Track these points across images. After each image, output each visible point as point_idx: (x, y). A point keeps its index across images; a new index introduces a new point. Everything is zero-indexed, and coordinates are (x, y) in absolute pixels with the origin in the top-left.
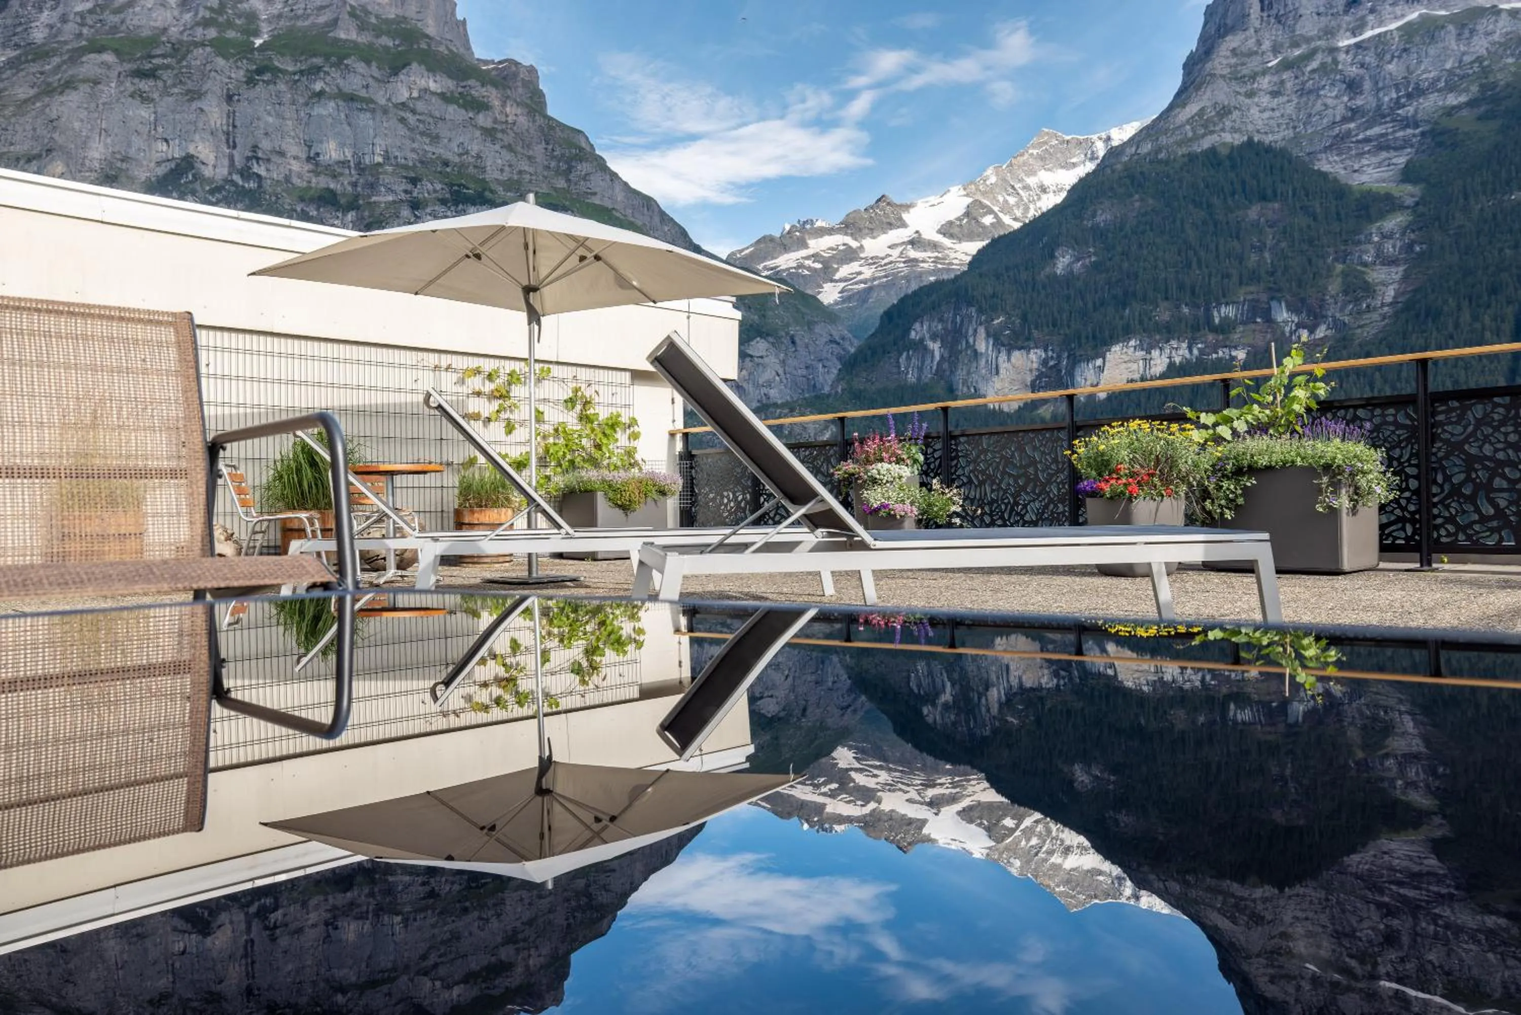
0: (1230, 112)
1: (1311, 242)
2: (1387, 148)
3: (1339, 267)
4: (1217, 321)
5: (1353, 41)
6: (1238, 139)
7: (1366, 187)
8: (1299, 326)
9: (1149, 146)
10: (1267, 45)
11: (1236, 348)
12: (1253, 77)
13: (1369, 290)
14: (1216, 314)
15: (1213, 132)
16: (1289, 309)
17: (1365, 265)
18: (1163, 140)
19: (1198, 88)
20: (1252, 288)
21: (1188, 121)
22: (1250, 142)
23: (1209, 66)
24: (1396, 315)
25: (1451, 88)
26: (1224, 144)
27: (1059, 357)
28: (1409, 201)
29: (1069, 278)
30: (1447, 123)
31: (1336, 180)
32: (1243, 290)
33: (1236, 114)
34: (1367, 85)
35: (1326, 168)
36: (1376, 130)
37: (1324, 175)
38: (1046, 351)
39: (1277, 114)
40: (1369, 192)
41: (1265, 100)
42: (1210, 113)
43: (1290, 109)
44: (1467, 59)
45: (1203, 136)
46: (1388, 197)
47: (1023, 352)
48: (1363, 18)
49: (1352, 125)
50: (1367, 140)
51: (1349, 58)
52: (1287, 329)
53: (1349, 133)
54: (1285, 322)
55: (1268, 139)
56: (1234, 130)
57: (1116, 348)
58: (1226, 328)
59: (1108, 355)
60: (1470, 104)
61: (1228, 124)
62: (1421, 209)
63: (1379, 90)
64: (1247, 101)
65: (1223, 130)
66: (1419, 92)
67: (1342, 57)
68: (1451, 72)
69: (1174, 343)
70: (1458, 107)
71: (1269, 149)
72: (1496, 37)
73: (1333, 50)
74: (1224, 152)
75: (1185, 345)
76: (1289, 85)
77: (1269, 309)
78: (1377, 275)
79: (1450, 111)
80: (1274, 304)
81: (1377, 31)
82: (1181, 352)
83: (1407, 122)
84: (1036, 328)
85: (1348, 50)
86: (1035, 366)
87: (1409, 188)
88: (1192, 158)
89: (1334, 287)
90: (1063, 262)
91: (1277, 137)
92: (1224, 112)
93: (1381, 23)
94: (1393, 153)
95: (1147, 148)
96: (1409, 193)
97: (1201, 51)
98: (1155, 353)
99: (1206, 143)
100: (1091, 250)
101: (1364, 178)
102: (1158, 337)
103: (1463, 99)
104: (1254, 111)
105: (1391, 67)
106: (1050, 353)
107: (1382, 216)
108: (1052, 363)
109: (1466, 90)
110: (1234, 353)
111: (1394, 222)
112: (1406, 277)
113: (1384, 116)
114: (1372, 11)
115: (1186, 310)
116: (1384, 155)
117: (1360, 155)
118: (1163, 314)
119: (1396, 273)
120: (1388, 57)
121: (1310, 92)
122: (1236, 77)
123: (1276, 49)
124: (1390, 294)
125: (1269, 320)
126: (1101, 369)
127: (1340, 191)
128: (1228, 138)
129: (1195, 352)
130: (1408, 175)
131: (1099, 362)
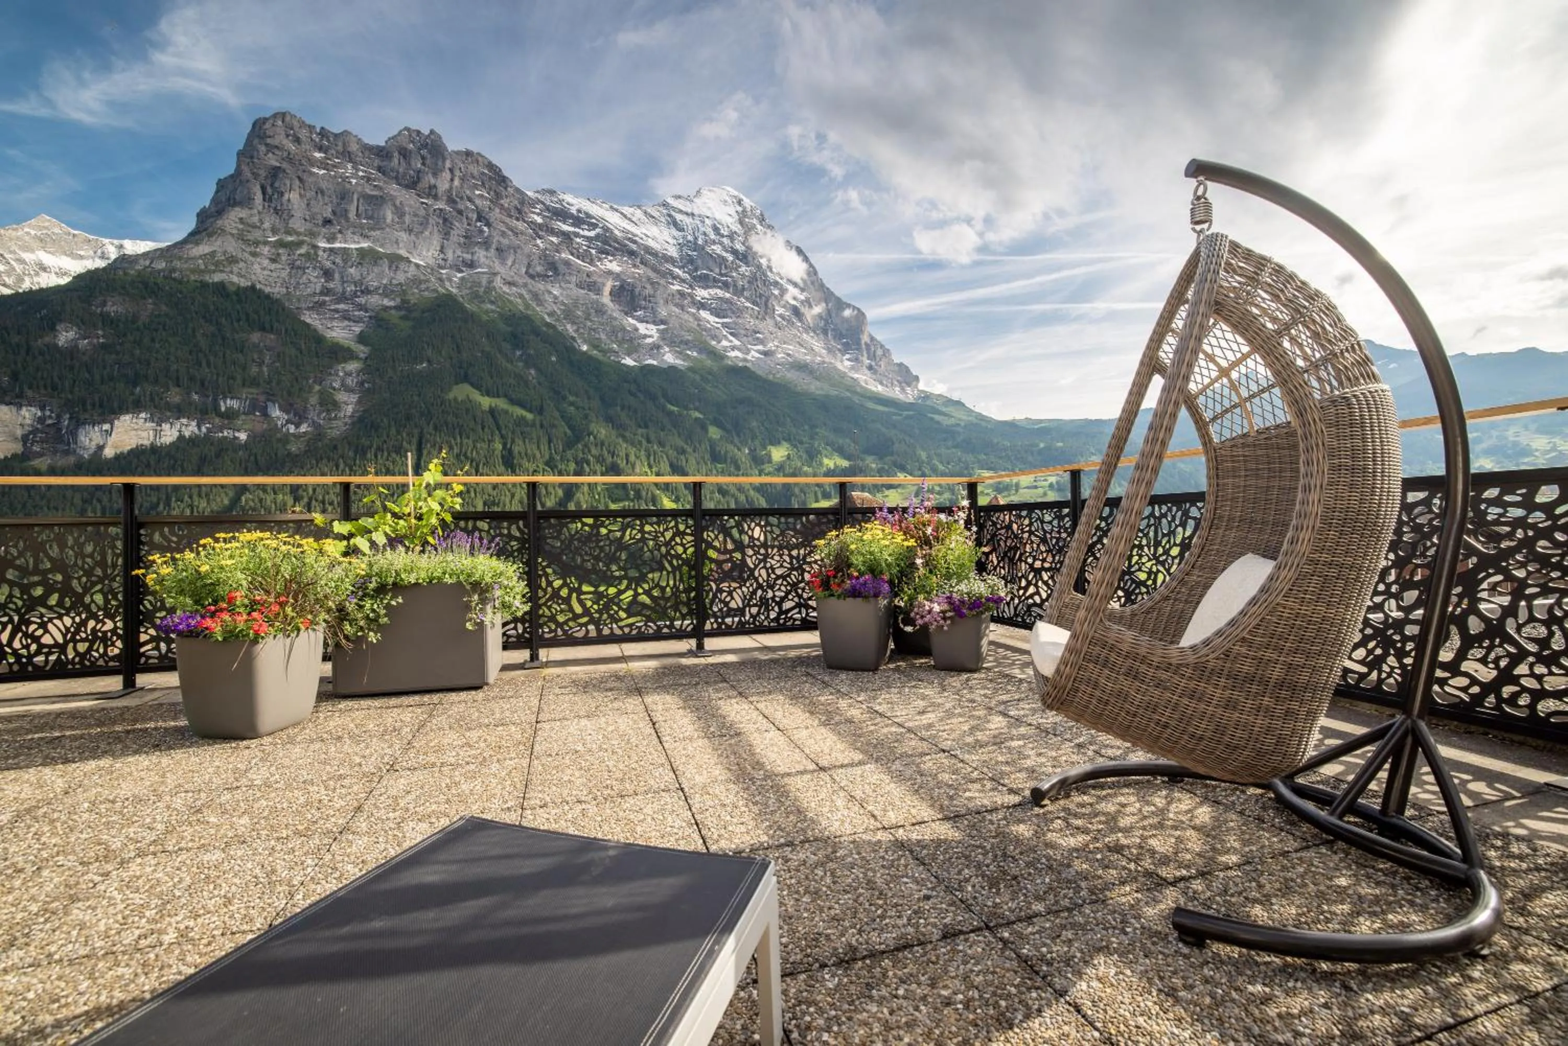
0: (237, 262)
1: (298, 367)
2: (349, 319)
3: (317, 388)
4: (223, 409)
5: (328, 246)
6: (244, 283)
7: (335, 340)
8: (288, 422)
9: (164, 264)
10: (267, 225)
11: (239, 431)
12: (257, 243)
13: (336, 405)
14: (222, 404)
15: (222, 271)
16: (281, 409)
17: (334, 389)
18: (177, 264)
19: (210, 235)
20: (254, 391)
21: (201, 257)
22: (253, 287)
23: (220, 222)
24: (353, 424)
25: (385, 295)
26: (233, 283)
27: (59, 417)
28: (362, 355)
29: (72, 351)
30: (384, 315)
31: (315, 330)
32: (245, 390)
33: (242, 265)
34: (337, 276)
35: (308, 321)
36: (341, 306)
37: (308, 325)
38: (42, 408)
39: (274, 274)
40: (337, 344)
41: (266, 262)
42: (220, 257)
43: (284, 274)
44: (394, 282)
45: (214, 272)
46: (349, 350)
47: (14, 409)
48: (334, 234)
49: (327, 299)
50: (337, 311)
51: (325, 255)
52: (279, 423)
53: (324, 302)
54: (278, 418)
55: (267, 290)
56: (240, 275)
57: (126, 418)
58: (230, 415)
59: (116, 422)
60: (395, 308)
61: (235, 269)
62: (369, 362)
63: (344, 282)
64: (251, 258)
65: (232, 272)
66: (367, 291)
67: (321, 253)
68: (385, 286)
69: (184, 421)
70: (390, 308)
71: (268, 296)
72: (409, 275)
73: (315, 247)
74: (233, 289)
75: (194, 423)
76: (284, 258)
77: (266, 407)
78: (342, 397)
79: (386, 309)
80: (270, 404)
81: (343, 245)
82: (190, 428)
83: (361, 307)
84: (30, 388)
85: (325, 250)
86: (28, 422)
87: (362, 348)
88: (204, 285)
89: (314, 400)
90: (65, 336)
91: (276, 290)
92: (233, 260)
93: (346, 242)
94: (352, 324)
95: (161, 265)
96: (362, 350)
97: (213, 209)
98: (166, 426)
99: (217, 278)
100: (100, 332)
101: (334, 334)
102: (168, 414)
103: (392, 304)
104: (256, 266)
105: (352, 270)
106: (48, 413)
107: (345, 361)
108: (49, 422)
109: (394, 299)
110: (237, 434)
111: (353, 366)
112: (359, 402)
113: (346, 299)
114: (340, 232)
115: (196, 397)
116: (346, 323)
117: (332, 319)
118: (174, 396)
119: (354, 398)
120: (350, 263)
121: (299, 268)
122: (241, 237)
123: (274, 231)
124: (350, 409)
125: (265, 414)
126: (109, 433)
127: (319, 339)
128: (235, 279)
129: (204, 429)
130: (362, 339)
131: (106, 427)
